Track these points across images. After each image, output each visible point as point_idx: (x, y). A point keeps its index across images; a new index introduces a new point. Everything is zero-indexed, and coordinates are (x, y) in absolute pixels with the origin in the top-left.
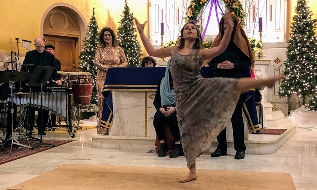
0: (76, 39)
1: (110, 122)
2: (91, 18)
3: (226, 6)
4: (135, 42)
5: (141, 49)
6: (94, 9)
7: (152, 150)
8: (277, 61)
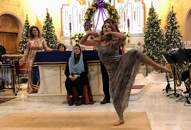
0: (17, 34)
1: (38, 85)
2: (26, 20)
3: (108, 12)
4: (53, 35)
5: (58, 39)
6: (27, 15)
7: (65, 102)
8: (139, 44)
